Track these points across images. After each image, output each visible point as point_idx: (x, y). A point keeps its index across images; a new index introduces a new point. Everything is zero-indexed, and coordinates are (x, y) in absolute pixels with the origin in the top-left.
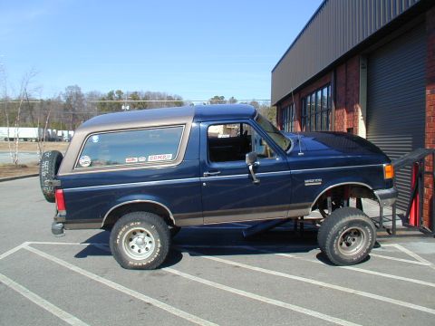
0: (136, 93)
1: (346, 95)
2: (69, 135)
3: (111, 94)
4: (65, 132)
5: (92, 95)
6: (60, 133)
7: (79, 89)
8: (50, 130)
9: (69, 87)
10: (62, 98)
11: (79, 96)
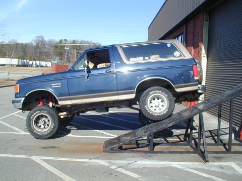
0: (75, 41)
1: (193, 40)
2: (36, 64)
3: (61, 41)
4: (34, 62)
5: (50, 41)
6: (31, 62)
7: (43, 38)
8: (25, 60)
9: (37, 37)
10: (33, 43)
11: (43, 41)
